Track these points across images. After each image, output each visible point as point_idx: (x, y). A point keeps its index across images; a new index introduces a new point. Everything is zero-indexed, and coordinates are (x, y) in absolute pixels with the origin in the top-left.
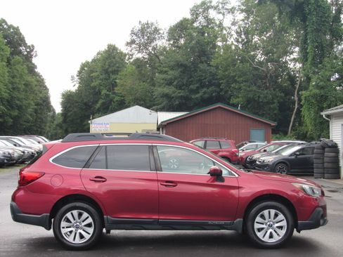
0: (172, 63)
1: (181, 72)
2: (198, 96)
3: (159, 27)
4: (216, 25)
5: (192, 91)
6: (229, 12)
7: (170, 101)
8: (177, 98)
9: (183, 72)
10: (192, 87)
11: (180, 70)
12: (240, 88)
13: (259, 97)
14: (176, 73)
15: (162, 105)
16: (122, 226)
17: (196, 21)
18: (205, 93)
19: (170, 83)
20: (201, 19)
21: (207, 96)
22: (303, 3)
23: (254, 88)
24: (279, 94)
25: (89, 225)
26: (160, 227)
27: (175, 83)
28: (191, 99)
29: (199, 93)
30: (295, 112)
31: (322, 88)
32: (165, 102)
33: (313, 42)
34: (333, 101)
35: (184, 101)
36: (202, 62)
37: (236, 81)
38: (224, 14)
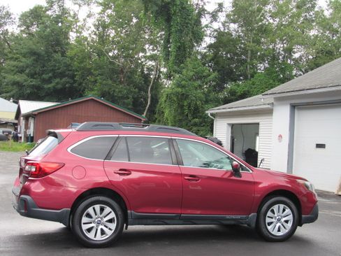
0: (24, 51)
1: (34, 60)
2: (50, 86)
3: (11, 11)
4: (70, 16)
5: (45, 81)
6: (85, 4)
7: (20, 90)
8: (29, 86)
9: (36, 61)
10: (44, 76)
11: (33, 58)
12: (96, 81)
13: (114, 91)
14: (28, 61)
15: (12, 93)
16: (145, 221)
17: (50, 9)
18: (57, 83)
19: (21, 71)
20: (56, 7)
21: (59, 86)
22: (169, 3)
23: (110, 82)
24: (133, 90)
25: (111, 221)
26: (181, 222)
27: (27, 71)
28: (43, 88)
29: (51, 82)
30: (147, 108)
31: (183, 87)
32: (15, 90)
33: (176, 42)
34: (194, 100)
35: (36, 91)
36: (57, 52)
37: (91, 74)
38: (80, 6)
